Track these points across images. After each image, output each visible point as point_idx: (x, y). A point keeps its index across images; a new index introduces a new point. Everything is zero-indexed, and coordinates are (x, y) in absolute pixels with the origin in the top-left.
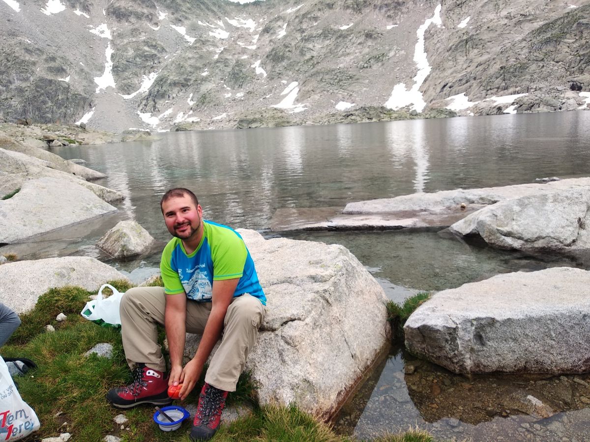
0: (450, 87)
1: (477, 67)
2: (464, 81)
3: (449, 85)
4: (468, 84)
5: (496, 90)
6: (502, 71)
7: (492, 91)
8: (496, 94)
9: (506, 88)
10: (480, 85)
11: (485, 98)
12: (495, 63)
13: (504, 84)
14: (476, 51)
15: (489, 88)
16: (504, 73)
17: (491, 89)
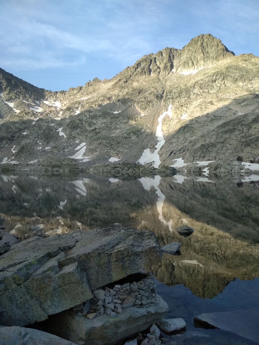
0: (175, 154)
1: (189, 143)
2: (182, 151)
3: (174, 152)
4: (184, 153)
5: (198, 157)
6: (202, 147)
7: (196, 158)
8: (199, 160)
9: (204, 157)
10: (190, 154)
11: (193, 161)
12: (198, 142)
13: (203, 155)
14: (189, 134)
15: (195, 156)
16: (203, 148)
17: (196, 157)
